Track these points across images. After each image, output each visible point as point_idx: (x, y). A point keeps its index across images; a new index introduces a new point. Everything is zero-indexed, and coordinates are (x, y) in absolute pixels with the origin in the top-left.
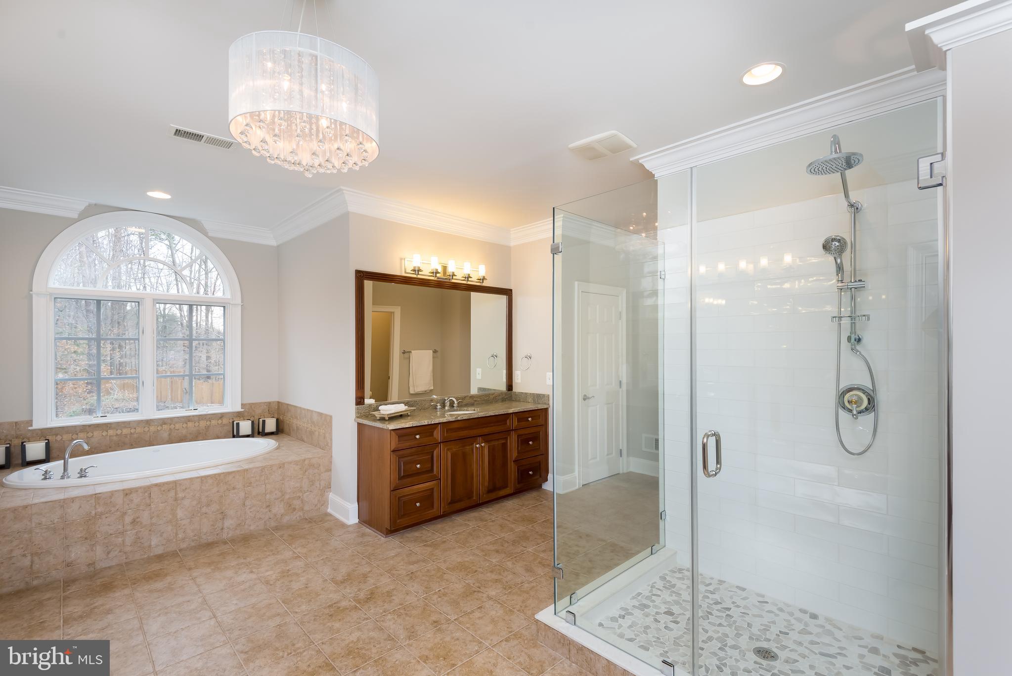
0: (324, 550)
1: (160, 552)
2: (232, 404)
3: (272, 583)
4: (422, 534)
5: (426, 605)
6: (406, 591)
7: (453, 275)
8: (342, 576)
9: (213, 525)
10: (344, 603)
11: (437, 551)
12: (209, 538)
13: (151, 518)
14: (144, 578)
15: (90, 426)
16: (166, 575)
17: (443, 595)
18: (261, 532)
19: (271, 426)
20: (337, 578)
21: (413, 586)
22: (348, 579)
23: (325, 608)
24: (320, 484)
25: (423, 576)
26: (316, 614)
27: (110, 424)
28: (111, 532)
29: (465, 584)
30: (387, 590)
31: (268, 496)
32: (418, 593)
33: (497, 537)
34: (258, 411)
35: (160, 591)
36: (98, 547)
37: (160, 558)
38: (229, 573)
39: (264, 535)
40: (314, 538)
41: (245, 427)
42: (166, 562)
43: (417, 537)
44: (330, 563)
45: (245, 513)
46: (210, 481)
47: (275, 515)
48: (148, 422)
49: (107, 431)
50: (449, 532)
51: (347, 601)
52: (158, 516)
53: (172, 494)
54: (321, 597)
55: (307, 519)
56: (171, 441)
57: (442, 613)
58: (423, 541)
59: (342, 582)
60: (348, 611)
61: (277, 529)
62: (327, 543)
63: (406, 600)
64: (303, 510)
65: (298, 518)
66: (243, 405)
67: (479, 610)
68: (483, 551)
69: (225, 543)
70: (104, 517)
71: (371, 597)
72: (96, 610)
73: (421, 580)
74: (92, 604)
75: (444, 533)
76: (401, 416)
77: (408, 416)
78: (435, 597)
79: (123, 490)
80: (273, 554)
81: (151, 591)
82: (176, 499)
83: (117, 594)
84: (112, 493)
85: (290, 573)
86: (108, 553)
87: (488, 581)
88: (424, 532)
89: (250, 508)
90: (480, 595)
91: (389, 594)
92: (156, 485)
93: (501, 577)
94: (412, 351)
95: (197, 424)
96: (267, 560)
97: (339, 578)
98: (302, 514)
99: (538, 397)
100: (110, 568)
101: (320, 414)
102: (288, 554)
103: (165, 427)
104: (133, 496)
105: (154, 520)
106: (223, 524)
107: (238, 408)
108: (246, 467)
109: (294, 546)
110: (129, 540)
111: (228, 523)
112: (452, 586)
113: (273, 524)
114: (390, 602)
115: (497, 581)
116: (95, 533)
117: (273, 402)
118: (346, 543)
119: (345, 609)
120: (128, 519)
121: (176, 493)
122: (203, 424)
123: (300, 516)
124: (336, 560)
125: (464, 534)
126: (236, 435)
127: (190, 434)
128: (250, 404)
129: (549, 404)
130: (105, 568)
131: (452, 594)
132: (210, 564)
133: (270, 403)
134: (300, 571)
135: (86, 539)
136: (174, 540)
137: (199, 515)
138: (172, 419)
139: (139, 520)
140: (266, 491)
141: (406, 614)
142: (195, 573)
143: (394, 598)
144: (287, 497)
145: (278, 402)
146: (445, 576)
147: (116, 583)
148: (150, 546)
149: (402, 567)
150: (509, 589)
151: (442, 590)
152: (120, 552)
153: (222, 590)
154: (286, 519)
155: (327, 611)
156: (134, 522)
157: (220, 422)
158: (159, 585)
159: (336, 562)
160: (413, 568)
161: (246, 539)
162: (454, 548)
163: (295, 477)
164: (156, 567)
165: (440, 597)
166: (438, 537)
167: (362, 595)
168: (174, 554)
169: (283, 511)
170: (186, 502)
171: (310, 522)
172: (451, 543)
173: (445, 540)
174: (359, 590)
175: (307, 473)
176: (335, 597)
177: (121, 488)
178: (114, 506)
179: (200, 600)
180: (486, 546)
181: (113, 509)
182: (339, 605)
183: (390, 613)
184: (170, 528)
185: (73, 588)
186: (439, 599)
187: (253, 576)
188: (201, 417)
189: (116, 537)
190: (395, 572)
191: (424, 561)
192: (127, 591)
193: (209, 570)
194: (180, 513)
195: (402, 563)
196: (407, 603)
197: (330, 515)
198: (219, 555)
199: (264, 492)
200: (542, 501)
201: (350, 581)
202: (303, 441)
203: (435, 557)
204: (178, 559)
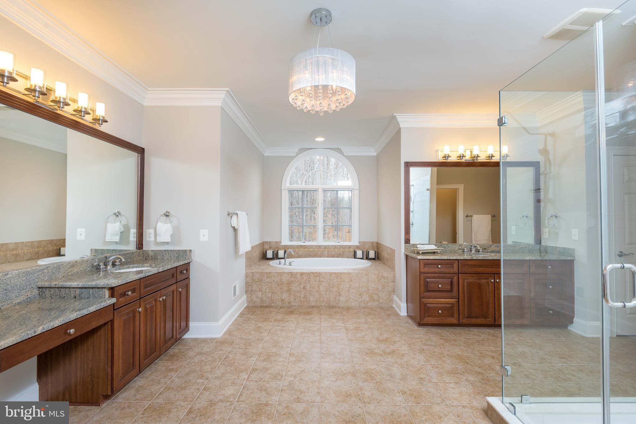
0: (381, 323)
1: (314, 305)
2: (355, 242)
3: (349, 330)
4: (442, 332)
5: (421, 368)
6: (413, 357)
7: (478, 156)
8: (383, 338)
9: (335, 298)
10: (377, 351)
11: (447, 344)
12: (333, 304)
13: (310, 288)
14: (304, 313)
15: (299, 246)
16: (311, 314)
17: (436, 367)
18: (356, 307)
19: (372, 254)
20: (380, 338)
21: (419, 356)
22: (385, 341)
23: (366, 349)
24: (388, 289)
25: (429, 353)
26: (361, 350)
27: (306, 246)
28: (296, 290)
29: (454, 367)
30: (403, 353)
31: (360, 289)
32: (420, 360)
33: (499, 349)
34: (367, 246)
35: (307, 319)
36: (292, 296)
37: (313, 307)
38: (334, 321)
39: (357, 309)
40: (379, 317)
41: (359, 253)
42: (314, 309)
43: (439, 333)
44: (380, 331)
45: (349, 296)
46: (334, 275)
47: (364, 300)
48: (320, 246)
49: (305, 249)
50: (463, 336)
51: (379, 350)
52: (313, 287)
53: (318, 278)
54: (367, 344)
55: (380, 307)
56: (328, 256)
57: (429, 376)
58: (441, 336)
59: (381, 341)
60: (376, 354)
61: (364, 308)
62: (384, 321)
63: (411, 361)
64: (379, 301)
65: (376, 305)
66: (359, 242)
67: (455, 384)
68: (481, 353)
69: (339, 308)
70: (293, 283)
71: (392, 353)
72: (284, 320)
73: (426, 355)
74: (284, 317)
75: (458, 336)
76: (434, 253)
77: (437, 252)
78: (429, 366)
79: (300, 273)
80: (357, 318)
81: (304, 319)
82: (320, 281)
83: (293, 316)
84: (297, 273)
85: (359, 329)
86: (295, 299)
87: (473, 371)
88: (445, 331)
89: (352, 294)
90: (461, 376)
91: (403, 355)
92: (312, 273)
93: (484, 372)
94: (473, 216)
95: (339, 250)
96: (353, 320)
97: (381, 339)
98: (378, 304)
99: (564, 251)
100: (295, 306)
101: (391, 249)
102: (363, 320)
103: (326, 249)
104: (304, 276)
105: (311, 289)
106: (339, 298)
107: (358, 244)
108: (350, 271)
109: (367, 317)
110: (302, 296)
111: (342, 298)
112: (445, 365)
113: (363, 305)
114: (401, 359)
115: (480, 373)
116: (291, 289)
117: (374, 242)
118: (394, 324)
119: (376, 353)
120: (302, 286)
121: (320, 279)
122: (342, 250)
123: (377, 305)
124: (384, 330)
125: (473, 340)
126: (355, 257)
127: (336, 254)
128: (363, 242)
129: (574, 257)
130: (294, 306)
131: (442, 369)
132: (329, 315)
133: (373, 242)
134: (364, 330)
135: (288, 291)
136: (319, 301)
137: (329, 291)
138: (329, 246)
139: (305, 287)
140: (359, 286)
141: (406, 368)
142: (322, 317)
143: (404, 358)
144: (370, 292)
145: (377, 242)
146: (443, 359)
147: (294, 312)
148: (310, 301)
149: (419, 345)
150: (487, 381)
151: (436, 365)
152: (299, 300)
153: (328, 327)
154: (370, 304)
155: (366, 351)
156: (304, 288)
157: (349, 250)
158: (308, 317)
159: (384, 331)
160: (425, 347)
161: (348, 309)
162: (460, 346)
163: (374, 282)
164: (310, 310)
165: (432, 367)
166: (453, 337)
167: (388, 350)
168: (318, 307)
169: (368, 299)
170: (324, 284)
171: (381, 309)
172: (460, 342)
173: (456, 339)
174: (388, 347)
175: (381, 281)
176: (374, 346)
177: (300, 272)
178: (297, 279)
179: (318, 328)
180: (486, 352)
181: (297, 280)
182: (374, 350)
183: (398, 364)
184: (317, 294)
185: (282, 310)
186: (432, 368)
187: (343, 325)
188: (341, 247)
189: (298, 293)
190: (413, 346)
191: (434, 346)
192: (296, 316)
193: (327, 317)
194: (321, 289)
195: (420, 343)
196: (410, 363)
197: (393, 308)
198: (334, 312)
199: (358, 286)
200: (560, 337)
201: (385, 342)
202: (385, 264)
203: (443, 347)
204: (319, 309)
